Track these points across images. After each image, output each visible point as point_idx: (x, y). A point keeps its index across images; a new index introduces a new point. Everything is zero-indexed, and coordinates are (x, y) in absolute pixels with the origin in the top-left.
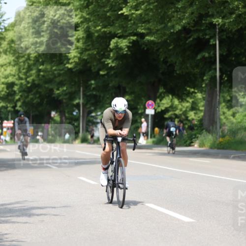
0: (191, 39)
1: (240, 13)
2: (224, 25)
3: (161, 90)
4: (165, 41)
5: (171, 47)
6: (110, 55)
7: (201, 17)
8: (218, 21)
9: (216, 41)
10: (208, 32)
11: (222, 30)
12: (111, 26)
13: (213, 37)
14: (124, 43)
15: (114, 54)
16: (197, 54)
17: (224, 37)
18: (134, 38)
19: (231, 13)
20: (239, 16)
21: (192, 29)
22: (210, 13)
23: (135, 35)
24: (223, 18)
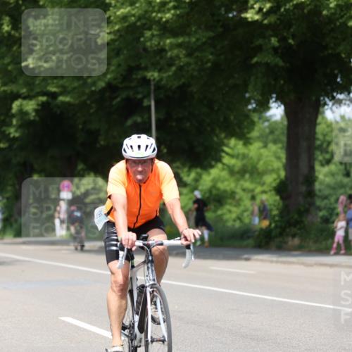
0: (119, 99)
1: (182, 64)
2: (161, 80)
3: (80, 166)
4: (84, 102)
5: (92, 111)
6: (12, 122)
7: (131, 70)
8: (153, 75)
9: (150, 101)
10: (140, 89)
11: (158, 87)
12: (13, 82)
13: (147, 96)
14: (30, 106)
15: (17, 121)
16: (126, 119)
17: (162, 96)
18: (44, 99)
19: (170, 65)
20: (180, 69)
21: (120, 86)
22: (143, 65)
23: (44, 94)
24: (160, 71)
